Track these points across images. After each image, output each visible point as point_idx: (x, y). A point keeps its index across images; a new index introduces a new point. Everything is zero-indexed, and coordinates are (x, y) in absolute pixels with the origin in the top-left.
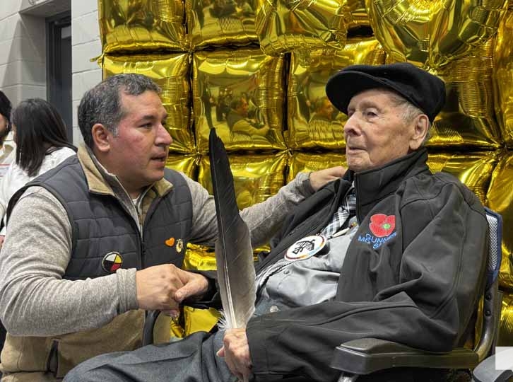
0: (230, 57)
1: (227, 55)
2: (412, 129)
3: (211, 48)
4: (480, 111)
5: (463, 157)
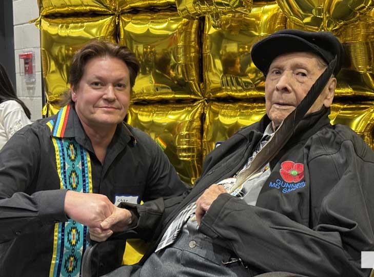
0: (151, 19)
1: (150, 18)
3: (135, 11)
4: (368, 67)
5: (354, 106)
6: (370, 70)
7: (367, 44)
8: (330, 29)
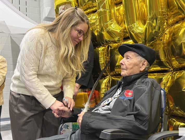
2: (141, 65)
4: (165, 59)
5: (162, 74)
6: (166, 60)
7: (164, 51)
8: (148, 45)
